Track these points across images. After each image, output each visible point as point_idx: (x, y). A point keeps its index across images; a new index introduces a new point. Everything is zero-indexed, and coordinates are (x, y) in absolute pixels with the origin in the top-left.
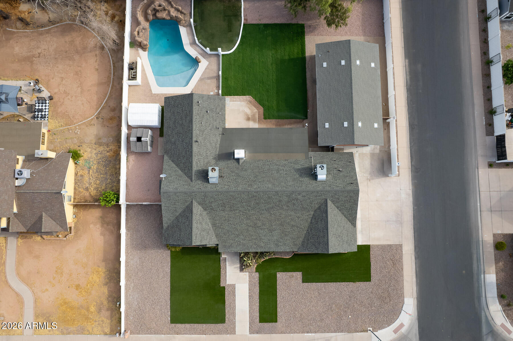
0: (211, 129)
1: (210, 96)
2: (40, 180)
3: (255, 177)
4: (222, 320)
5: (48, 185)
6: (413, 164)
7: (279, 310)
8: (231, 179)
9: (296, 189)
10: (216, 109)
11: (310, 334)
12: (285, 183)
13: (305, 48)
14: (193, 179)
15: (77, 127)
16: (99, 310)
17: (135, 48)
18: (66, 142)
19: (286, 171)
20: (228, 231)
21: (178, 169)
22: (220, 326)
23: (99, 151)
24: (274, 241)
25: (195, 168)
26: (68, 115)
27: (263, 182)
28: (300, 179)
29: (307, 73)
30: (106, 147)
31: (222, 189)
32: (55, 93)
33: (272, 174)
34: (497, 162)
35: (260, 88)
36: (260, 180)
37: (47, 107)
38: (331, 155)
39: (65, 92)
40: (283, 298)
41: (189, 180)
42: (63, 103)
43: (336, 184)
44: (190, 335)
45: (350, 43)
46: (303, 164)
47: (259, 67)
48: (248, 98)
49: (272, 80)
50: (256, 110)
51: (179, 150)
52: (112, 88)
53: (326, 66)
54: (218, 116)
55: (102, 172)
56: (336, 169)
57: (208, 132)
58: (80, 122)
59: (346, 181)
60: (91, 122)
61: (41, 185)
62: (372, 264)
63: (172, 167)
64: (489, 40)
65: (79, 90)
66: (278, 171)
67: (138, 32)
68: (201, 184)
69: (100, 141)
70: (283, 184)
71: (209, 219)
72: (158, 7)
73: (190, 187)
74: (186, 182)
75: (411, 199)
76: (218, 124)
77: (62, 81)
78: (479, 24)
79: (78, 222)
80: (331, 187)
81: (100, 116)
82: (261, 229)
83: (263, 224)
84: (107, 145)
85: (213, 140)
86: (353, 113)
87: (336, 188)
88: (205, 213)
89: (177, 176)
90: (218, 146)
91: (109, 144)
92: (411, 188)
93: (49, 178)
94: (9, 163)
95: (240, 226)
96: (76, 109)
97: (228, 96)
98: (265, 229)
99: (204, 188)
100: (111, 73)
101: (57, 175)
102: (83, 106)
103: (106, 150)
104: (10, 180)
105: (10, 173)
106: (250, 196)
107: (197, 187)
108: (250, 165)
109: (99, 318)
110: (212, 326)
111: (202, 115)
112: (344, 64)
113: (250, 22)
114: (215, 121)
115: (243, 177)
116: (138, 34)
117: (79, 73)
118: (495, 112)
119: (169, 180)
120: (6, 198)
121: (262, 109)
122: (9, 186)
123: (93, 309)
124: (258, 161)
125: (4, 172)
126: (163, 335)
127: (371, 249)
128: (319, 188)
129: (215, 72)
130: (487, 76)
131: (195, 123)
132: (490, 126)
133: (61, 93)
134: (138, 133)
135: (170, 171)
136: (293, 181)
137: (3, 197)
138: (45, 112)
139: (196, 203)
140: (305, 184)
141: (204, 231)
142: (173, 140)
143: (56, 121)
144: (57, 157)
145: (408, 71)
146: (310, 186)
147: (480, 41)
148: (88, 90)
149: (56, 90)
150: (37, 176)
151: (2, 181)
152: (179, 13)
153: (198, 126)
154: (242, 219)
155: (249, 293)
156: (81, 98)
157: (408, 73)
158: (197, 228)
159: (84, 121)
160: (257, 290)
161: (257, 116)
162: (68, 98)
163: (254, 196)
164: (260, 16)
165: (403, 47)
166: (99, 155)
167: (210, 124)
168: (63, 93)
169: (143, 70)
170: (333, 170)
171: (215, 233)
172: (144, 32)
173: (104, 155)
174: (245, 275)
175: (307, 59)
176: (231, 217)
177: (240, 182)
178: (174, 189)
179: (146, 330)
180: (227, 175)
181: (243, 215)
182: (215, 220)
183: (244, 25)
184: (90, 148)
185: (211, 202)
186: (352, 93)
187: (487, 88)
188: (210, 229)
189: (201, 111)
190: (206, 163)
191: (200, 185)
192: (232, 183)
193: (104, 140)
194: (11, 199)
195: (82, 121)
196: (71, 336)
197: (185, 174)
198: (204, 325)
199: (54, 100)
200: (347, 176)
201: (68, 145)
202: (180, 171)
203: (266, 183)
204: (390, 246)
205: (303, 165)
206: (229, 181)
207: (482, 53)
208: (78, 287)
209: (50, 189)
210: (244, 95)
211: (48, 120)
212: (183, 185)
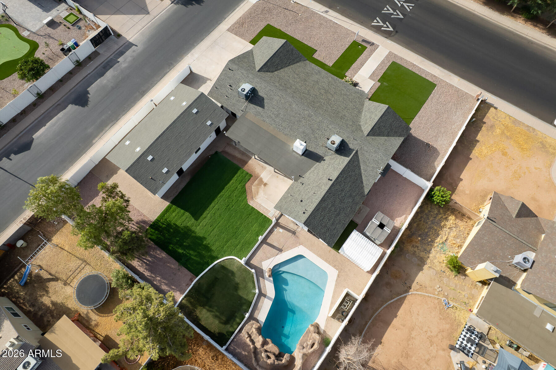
0: (309, 185)
1: (288, 214)
2: (505, 247)
3: (300, 121)
4: (394, 63)
5: (498, 235)
6: (168, 70)
7: (347, 46)
8: (322, 131)
9: (276, 90)
10: (291, 200)
11: (336, 22)
12: (280, 101)
13: (164, 210)
14: (354, 152)
15: (436, 293)
16: (492, 126)
17: (325, 336)
18: (456, 285)
19: (272, 111)
20: (351, 102)
21: (362, 171)
22: (399, 62)
23: (426, 253)
24: (319, 75)
25: (346, 160)
26: (440, 314)
27: (297, 113)
28: (266, 96)
29: (183, 187)
30: (417, 253)
31: (335, 127)
32: (444, 350)
33: (285, 115)
34: (113, 34)
35: (234, 203)
36: (299, 116)
37: (461, 340)
38: (225, 103)
39: (432, 343)
40: (338, 51)
41: (359, 153)
42: (439, 332)
43: (241, 76)
44: (426, 70)
45: (128, 169)
46: (253, 109)
47: (219, 223)
48: (251, 203)
49: (217, 203)
50: (253, 187)
51: (351, 186)
52: (377, 310)
53: (166, 168)
54: (294, 193)
55: (434, 231)
56: (232, 88)
57: (314, 183)
58: (431, 297)
59: (232, 74)
60: (419, 288)
61: (506, 240)
62: (258, 32)
63: (367, 177)
64: (20, 111)
65: (414, 334)
66: (277, 116)
67: (312, 347)
68: (350, 143)
69: (420, 263)
70: (283, 101)
71: (361, 118)
72: (271, 358)
73: (362, 146)
74: (363, 154)
75: (193, 51)
76: (298, 187)
77: (429, 360)
78: (11, 129)
79: (479, 204)
80: (247, 76)
81: (406, 288)
82: (323, 87)
83: (320, 89)
84: (414, 253)
85: (314, 175)
86: (182, 114)
87: (245, 72)
88: (361, 123)
89: (368, 164)
90: (312, 169)
91: (412, 253)
92: (186, 57)
93: (494, 243)
94: (535, 278)
95: (339, 99)
96: (429, 314)
97: (268, 218)
98: (321, 86)
99: (350, 138)
100: (369, 327)
101: (485, 241)
102: (418, 312)
103: (418, 250)
104: (541, 260)
105: (537, 267)
106: (316, 109)
107: (355, 142)
108: (296, 135)
109: (495, 122)
110: (404, 65)
111: (309, 200)
112: (150, 156)
113: (189, 275)
114: (299, 190)
115: (311, 127)
116: (313, 344)
117: (404, 355)
118: (77, 61)
119: (377, 165)
120: (551, 245)
121: (248, 185)
122: (543, 255)
123: (498, 131)
124: (288, 135)
125: (544, 272)
126: (447, 81)
127: (251, 40)
128: (257, 80)
129: (263, 248)
130: (52, 89)
131: (320, 195)
132: (90, 58)
133: (437, 346)
134: (379, 234)
135: (371, 174)
136: (273, 99)
137: (554, 247)
138: (465, 336)
139: (365, 133)
140: (265, 90)
141: (372, 112)
142: (350, 200)
143: (457, 316)
144: (475, 264)
145: (102, 133)
146: (263, 86)
147: (26, 116)
148: (404, 326)
149: (441, 353)
150: (506, 254)
151: (551, 264)
152: (252, 338)
153: (319, 193)
154: (334, 102)
155: (361, 67)
156: (417, 323)
157: (104, 132)
158: (376, 116)
159: (427, 294)
160: (354, 65)
161: (256, 182)
162: (432, 334)
163: (313, 107)
164: (175, 274)
165: (85, 154)
166: (428, 249)
167: (307, 189)
168: (435, 345)
169: (332, 303)
170: (235, 89)
171: (363, 107)
172: (305, 343)
173: (423, 246)
174: (356, 79)
175: (171, 199)
176: (342, 108)
177: (316, 125)
178: (377, 153)
179: (460, 92)
180: (323, 138)
181: (331, 104)
182: (356, 114)
183: (197, 276)
184: (434, 263)
185: (351, 125)
186: (168, 128)
187: (62, 81)
188: (366, 111)
189: (307, 204)
190: (334, 159)
191: (352, 143)
192: (324, 127)
193: (415, 260)
194: (545, 242)
195: (428, 296)
196: (526, 123)
197: (358, 161)
198: (410, 69)
199: (449, 343)
200: (228, 77)
201: (455, 281)
202: (362, 168)
203: (296, 110)
204: (236, 34)
205: (254, 107)
206: (325, 131)
207: (36, 107)
208: (504, 154)
209: (498, 229)
210: (253, 209)
211: (466, 325)
212: (367, 152)
